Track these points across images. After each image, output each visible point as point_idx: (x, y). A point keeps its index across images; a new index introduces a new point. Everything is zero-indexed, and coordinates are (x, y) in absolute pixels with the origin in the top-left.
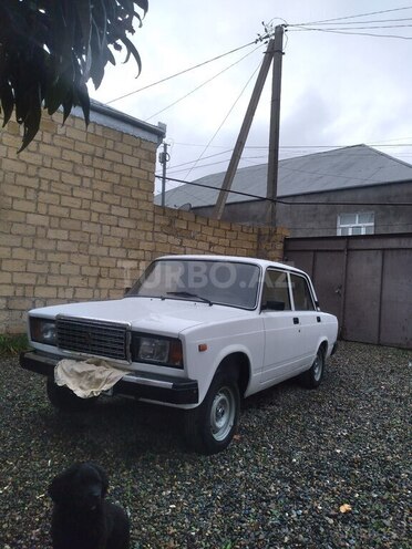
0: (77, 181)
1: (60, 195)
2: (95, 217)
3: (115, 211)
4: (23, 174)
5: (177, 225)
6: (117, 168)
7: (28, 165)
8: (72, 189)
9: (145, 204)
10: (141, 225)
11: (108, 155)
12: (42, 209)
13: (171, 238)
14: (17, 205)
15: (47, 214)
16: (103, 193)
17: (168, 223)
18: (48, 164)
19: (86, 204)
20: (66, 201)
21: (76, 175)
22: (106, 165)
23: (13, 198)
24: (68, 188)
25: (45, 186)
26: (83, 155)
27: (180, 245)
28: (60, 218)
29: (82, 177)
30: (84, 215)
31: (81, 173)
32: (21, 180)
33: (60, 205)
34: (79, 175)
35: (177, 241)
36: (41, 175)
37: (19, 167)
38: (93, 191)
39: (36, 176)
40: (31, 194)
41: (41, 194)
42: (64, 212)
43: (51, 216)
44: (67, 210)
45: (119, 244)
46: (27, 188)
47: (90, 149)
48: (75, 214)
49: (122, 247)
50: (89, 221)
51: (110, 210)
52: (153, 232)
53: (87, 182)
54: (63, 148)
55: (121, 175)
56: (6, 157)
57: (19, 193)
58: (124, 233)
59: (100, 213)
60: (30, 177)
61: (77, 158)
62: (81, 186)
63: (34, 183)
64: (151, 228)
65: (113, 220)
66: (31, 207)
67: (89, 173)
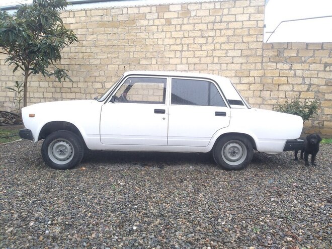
0: (204, 41)
1: (194, 51)
2: (216, 60)
3: (230, 53)
4: (173, 45)
5: (286, 54)
6: (231, 25)
7: (176, 39)
8: (201, 46)
9: (255, 44)
10: (251, 60)
11: (224, 19)
12: (184, 61)
13: (280, 66)
14: (171, 61)
15: (187, 63)
16: (221, 44)
17: (276, 54)
18: (186, 35)
19: (210, 53)
20: (197, 54)
21: (203, 37)
22: (224, 25)
23: (169, 58)
24: (199, 46)
25: (185, 48)
26: (207, 24)
27: (290, 69)
28: (194, 64)
29: (207, 37)
30: (209, 60)
31: (207, 35)
32: (173, 48)
33: (194, 57)
34: (205, 37)
35: (287, 66)
36: (183, 42)
37: (172, 41)
38: (215, 44)
39: (181, 43)
40: (178, 54)
41: (183, 53)
42: (197, 60)
43: (189, 64)
44: (198, 59)
45: (234, 75)
46: (176, 51)
47: (212, 19)
48: (203, 60)
49: (236, 76)
50: (213, 63)
51: (226, 53)
52: (262, 62)
53: (210, 40)
54: (194, 24)
55: (235, 29)
56: (166, 38)
57: (172, 55)
58: (238, 67)
59: (219, 57)
60: (177, 45)
61: (204, 27)
62: (207, 43)
63: (179, 48)
64: (260, 60)
65: (229, 60)
66: (178, 61)
67: (212, 34)
